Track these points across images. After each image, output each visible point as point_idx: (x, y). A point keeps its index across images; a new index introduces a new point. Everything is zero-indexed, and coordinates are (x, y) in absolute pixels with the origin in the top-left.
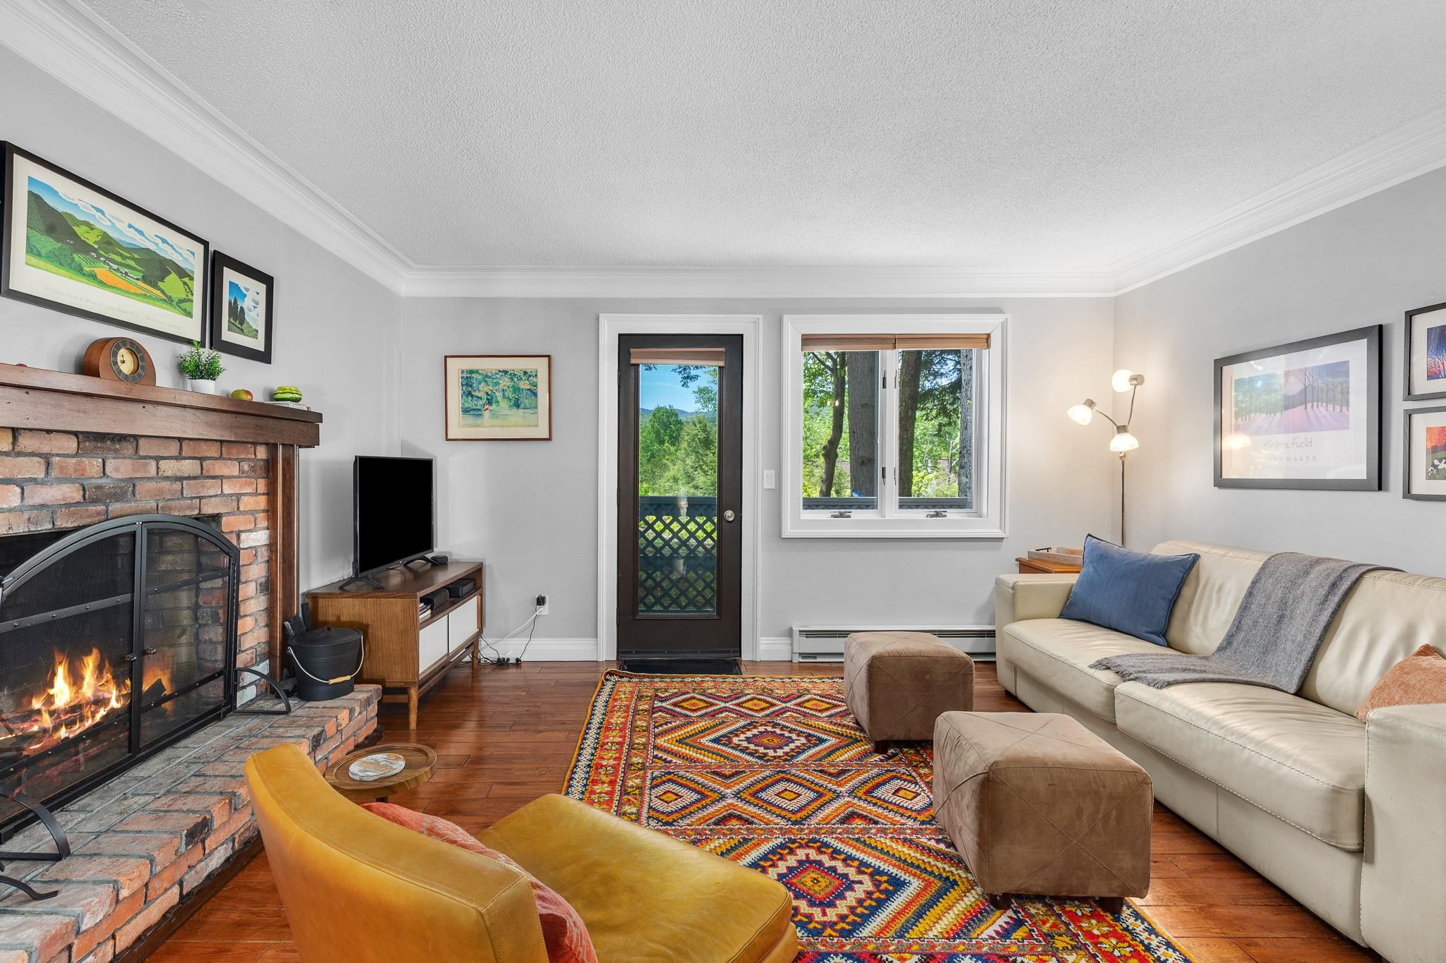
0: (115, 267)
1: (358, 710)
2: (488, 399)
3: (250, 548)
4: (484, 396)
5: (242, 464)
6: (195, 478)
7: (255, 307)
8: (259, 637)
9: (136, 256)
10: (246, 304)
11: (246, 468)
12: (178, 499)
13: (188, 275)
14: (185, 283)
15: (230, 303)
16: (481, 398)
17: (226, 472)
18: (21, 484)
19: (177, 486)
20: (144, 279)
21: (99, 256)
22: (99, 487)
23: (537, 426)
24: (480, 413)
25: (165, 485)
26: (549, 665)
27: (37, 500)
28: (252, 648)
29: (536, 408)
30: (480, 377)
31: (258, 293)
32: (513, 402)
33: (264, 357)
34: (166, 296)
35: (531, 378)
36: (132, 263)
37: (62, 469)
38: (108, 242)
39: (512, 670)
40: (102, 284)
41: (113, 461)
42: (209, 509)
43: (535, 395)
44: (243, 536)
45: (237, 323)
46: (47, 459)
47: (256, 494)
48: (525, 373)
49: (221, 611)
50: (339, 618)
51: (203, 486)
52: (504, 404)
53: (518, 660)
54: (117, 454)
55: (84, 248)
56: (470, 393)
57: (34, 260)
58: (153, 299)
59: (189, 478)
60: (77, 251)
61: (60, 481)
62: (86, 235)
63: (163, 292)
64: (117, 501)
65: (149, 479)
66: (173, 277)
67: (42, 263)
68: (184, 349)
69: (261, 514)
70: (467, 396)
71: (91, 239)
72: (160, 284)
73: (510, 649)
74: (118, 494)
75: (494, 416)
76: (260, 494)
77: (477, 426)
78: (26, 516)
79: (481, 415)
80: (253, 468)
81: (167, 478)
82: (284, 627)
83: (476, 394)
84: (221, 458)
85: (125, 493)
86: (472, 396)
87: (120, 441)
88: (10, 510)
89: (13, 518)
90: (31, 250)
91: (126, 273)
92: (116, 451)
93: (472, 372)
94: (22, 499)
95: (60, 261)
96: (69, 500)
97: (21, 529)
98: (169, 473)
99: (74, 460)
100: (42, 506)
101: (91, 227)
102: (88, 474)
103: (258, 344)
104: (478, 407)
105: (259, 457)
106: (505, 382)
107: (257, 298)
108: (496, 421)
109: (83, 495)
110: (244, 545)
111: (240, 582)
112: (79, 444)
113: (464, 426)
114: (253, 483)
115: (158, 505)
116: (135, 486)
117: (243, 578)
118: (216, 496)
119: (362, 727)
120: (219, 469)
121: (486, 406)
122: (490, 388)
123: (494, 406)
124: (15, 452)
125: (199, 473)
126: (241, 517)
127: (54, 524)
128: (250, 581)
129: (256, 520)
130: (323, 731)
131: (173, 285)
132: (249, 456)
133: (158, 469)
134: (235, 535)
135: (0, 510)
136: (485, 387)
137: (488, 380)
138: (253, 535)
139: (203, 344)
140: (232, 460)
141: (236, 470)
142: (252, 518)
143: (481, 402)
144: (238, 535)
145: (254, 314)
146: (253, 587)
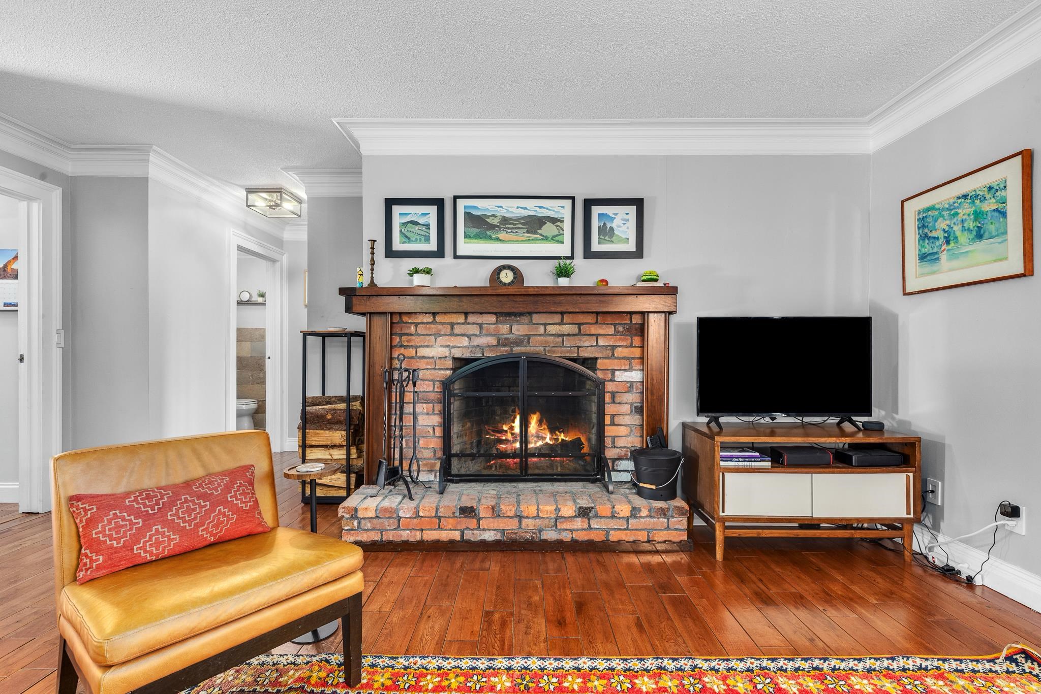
0: (510, 231)
1: (644, 513)
2: (945, 237)
3: (625, 381)
4: (940, 234)
5: (617, 327)
6: (574, 335)
7: (624, 224)
8: (633, 442)
9: (522, 221)
10: (616, 224)
11: (621, 329)
12: (561, 347)
13: (560, 221)
14: (557, 226)
15: (599, 227)
16: (938, 238)
17: (601, 332)
18: (469, 336)
19: (560, 339)
20: (528, 232)
21: (500, 228)
22: (506, 339)
23: (1007, 258)
24: (936, 256)
25: (551, 339)
27: (475, 344)
28: (628, 448)
29: (1005, 233)
30: (937, 213)
31: (627, 214)
32: (974, 233)
33: (638, 253)
34: (543, 236)
35: (998, 194)
36: (520, 226)
37: (487, 330)
38: (505, 220)
40: (503, 241)
41: (516, 326)
42: (584, 354)
43: (1004, 214)
44: (617, 373)
45: (608, 238)
46: (481, 326)
47: (631, 346)
48: (990, 188)
51: (580, 340)
52: (963, 238)
53: (970, 579)
54: (519, 323)
55: (492, 227)
56: (928, 235)
57: (468, 240)
58: (535, 240)
59: (568, 335)
60: (488, 229)
61: (487, 335)
62: (493, 221)
63: (541, 235)
64: (517, 346)
65: (540, 335)
66: (549, 224)
67: (471, 241)
68: (557, 264)
69: (636, 361)
70: (924, 240)
71: (495, 222)
72: (539, 231)
73: (968, 562)
74: (518, 342)
75: (954, 257)
76: (635, 347)
77: (934, 273)
78: (470, 350)
79: (937, 259)
80: (628, 330)
81: (552, 335)
82: (647, 439)
83: (934, 234)
84: (597, 323)
85: (523, 342)
86: (929, 238)
87: (519, 316)
88: (464, 347)
89: (464, 350)
90: (467, 236)
91: (516, 232)
92: (517, 321)
93: (928, 209)
94: (470, 343)
95: (481, 237)
96: (490, 345)
97: (467, 355)
98: (554, 332)
99: (494, 326)
100: (478, 346)
101: (495, 216)
102: (501, 333)
103: (631, 247)
104: (935, 250)
105: (634, 321)
106: (966, 210)
107: (626, 217)
108: (955, 263)
109: (498, 343)
110: (616, 379)
111: (614, 402)
112: (497, 318)
113: (923, 275)
114: (627, 339)
115: (545, 349)
116: (529, 339)
117: (617, 400)
118: (592, 346)
119: (661, 530)
120: (594, 330)
121: (944, 247)
122: (948, 222)
123: (952, 244)
124: (466, 323)
125: (577, 332)
126: (616, 361)
127: (483, 354)
128: (619, 403)
129: (630, 364)
130: (592, 508)
131: (549, 229)
132: (624, 322)
133: (545, 330)
134: (609, 372)
135: (459, 347)
136: (942, 224)
137: (946, 213)
138: (627, 373)
139: (572, 257)
140: (608, 324)
141: (611, 330)
142: (627, 362)
143: (937, 243)
144: (613, 371)
145: (624, 228)
146: (626, 409)
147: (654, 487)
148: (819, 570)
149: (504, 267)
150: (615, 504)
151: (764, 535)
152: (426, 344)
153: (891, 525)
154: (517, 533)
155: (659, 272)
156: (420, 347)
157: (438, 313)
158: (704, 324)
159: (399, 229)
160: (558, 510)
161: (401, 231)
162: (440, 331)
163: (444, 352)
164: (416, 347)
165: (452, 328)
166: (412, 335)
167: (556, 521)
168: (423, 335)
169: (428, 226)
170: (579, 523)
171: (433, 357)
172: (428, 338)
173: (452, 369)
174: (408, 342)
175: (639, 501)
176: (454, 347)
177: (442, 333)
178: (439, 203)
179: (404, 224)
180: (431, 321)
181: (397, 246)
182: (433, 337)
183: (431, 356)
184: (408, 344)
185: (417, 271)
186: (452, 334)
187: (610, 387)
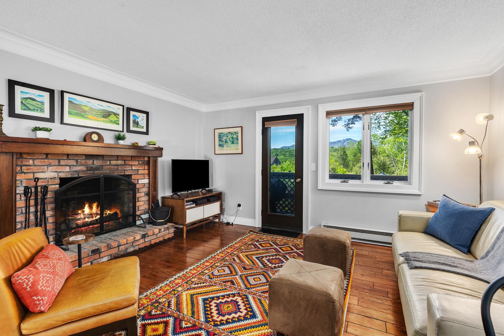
0: (94, 115)
1: (162, 230)
3: (142, 183)
4: (224, 141)
5: (139, 162)
6: (122, 165)
7: (142, 120)
8: (145, 207)
9: (100, 111)
10: (139, 120)
11: (141, 162)
12: (117, 170)
13: (118, 114)
14: (116, 117)
15: (133, 120)
17: (133, 164)
18: (70, 166)
19: (116, 167)
20: (103, 117)
21: (89, 113)
22: (91, 167)
25: (113, 167)
26: (241, 226)
27: (74, 170)
28: (143, 210)
29: (238, 143)
30: (223, 135)
32: (232, 141)
33: (147, 133)
35: (237, 134)
36: (99, 113)
37: (81, 163)
38: (92, 109)
39: (231, 226)
40: (90, 119)
41: (96, 161)
42: (127, 173)
43: (238, 139)
44: (139, 180)
45: (136, 125)
46: (77, 160)
47: (144, 169)
48: (235, 133)
49: (132, 199)
50: (168, 204)
51: (125, 167)
52: (229, 143)
53: (232, 223)
54: (97, 159)
55: (85, 111)
56: (221, 140)
57: (70, 116)
58: (106, 121)
59: (120, 165)
60: (82, 112)
61: (80, 165)
62: (85, 108)
63: (109, 119)
64: (97, 171)
65: (108, 165)
66: (113, 115)
67: (73, 116)
68: (117, 133)
69: (146, 175)
71: (87, 109)
72: (108, 117)
73: (231, 219)
74: (97, 169)
76: (146, 170)
77: (222, 150)
78: (71, 173)
79: (223, 146)
80: (143, 163)
81: (113, 165)
82: (152, 205)
83: (222, 140)
84: (132, 160)
85: (100, 168)
86: (221, 141)
87: (98, 157)
88: (67, 172)
89: (67, 174)
90: (70, 113)
91: (97, 116)
93: (221, 133)
94: (70, 169)
95: (78, 115)
96: (82, 170)
97: (69, 176)
98: (114, 164)
99: (84, 161)
100: (75, 171)
101: (86, 106)
102: (88, 164)
103: (144, 130)
104: (223, 144)
105: (145, 160)
106: (230, 136)
107: (143, 118)
108: (227, 148)
109: (87, 169)
110: (139, 183)
111: (138, 192)
112: (86, 157)
113: (220, 150)
114: (143, 167)
115: (110, 172)
116: (103, 167)
117: (140, 191)
118: (130, 170)
119: (167, 235)
120: (131, 163)
121: (225, 144)
122: (226, 138)
123: (227, 143)
124: (68, 159)
125: (124, 164)
126: (139, 175)
127: (78, 175)
128: (140, 192)
129: (144, 176)
130: (147, 233)
131: (113, 118)
132: (142, 160)
133: (110, 163)
134: (136, 180)
135: (64, 172)
136: (225, 138)
137: (225, 135)
138: (143, 180)
139: (123, 131)
140: (136, 160)
141: (137, 163)
142: (143, 176)
143: (223, 142)
144: (138, 180)
145: (142, 122)
146: (143, 194)
147: (163, 221)
148: (208, 232)
149: (94, 133)
150: (153, 230)
151: (195, 227)
152: (41, 171)
153: (215, 217)
154: (117, 254)
155: (156, 142)
156: (36, 173)
157: (48, 154)
158: (175, 162)
159: (20, 101)
160: (135, 238)
161: (22, 102)
162: (51, 163)
163: (55, 175)
164: (34, 173)
165: (59, 162)
166: (30, 166)
167: (133, 243)
168: (39, 166)
169: (42, 103)
170: (141, 241)
171: (46, 178)
172: (42, 167)
173: (59, 184)
174: (27, 170)
175: (160, 227)
176: (60, 172)
177: (53, 164)
178: (51, 92)
179: (24, 98)
180: (44, 158)
181: (18, 110)
182: (46, 167)
183: (45, 177)
184: (27, 171)
185: (40, 129)
186: (59, 165)
187: (138, 186)
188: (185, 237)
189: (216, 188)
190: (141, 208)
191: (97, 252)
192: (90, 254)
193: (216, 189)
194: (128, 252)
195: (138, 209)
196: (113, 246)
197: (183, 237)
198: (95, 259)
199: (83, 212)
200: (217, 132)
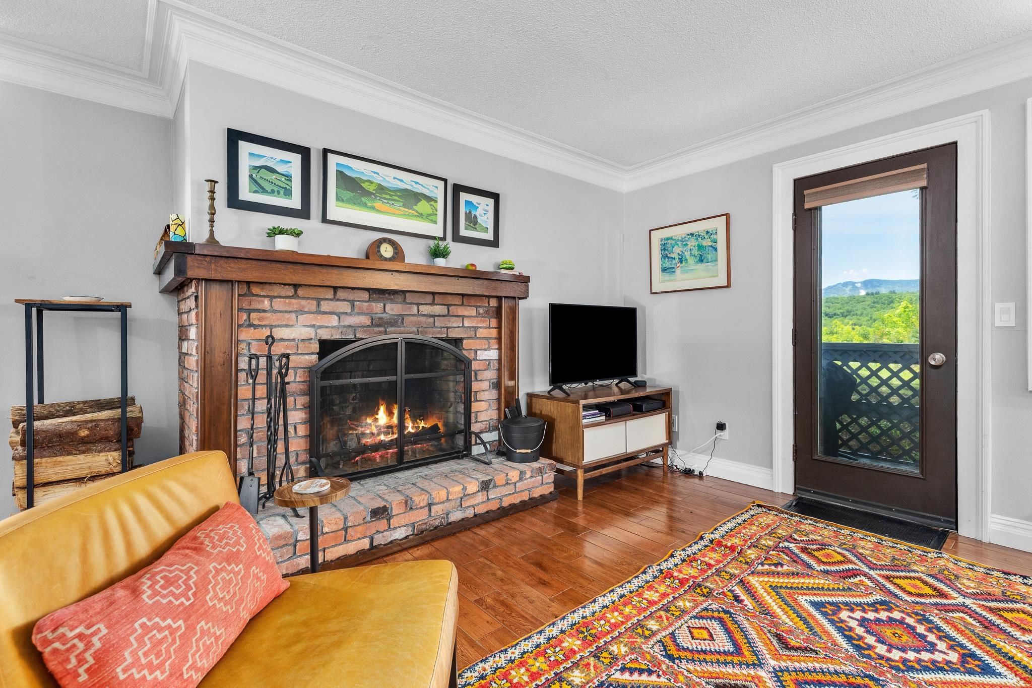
0: (386, 201)
1: (528, 474)
2: (679, 258)
3: (485, 360)
4: (677, 257)
5: (478, 309)
6: (444, 316)
7: (485, 214)
8: (491, 415)
9: (399, 194)
10: (478, 212)
11: (481, 311)
12: (433, 327)
13: (434, 200)
14: (431, 205)
15: (466, 213)
16: (674, 258)
17: (466, 313)
18: (339, 315)
19: (431, 320)
20: (404, 206)
21: (376, 197)
22: (380, 318)
23: (717, 276)
24: (673, 270)
25: (423, 319)
26: (726, 483)
27: (346, 323)
28: (486, 421)
29: (716, 260)
30: (674, 242)
31: (487, 205)
32: (698, 258)
33: (495, 243)
34: (419, 213)
35: (712, 236)
36: (396, 198)
37: (360, 308)
38: (381, 189)
39: (697, 481)
40: (378, 211)
41: (389, 305)
42: (453, 335)
43: (716, 249)
44: (479, 352)
45: (472, 225)
46: (352, 303)
47: (489, 327)
48: (707, 232)
49: (463, 395)
50: (541, 411)
51: (449, 321)
52: (691, 260)
53: (701, 473)
54: (392, 301)
55: (368, 194)
56: (666, 256)
57: (340, 204)
58: (410, 216)
59: (439, 316)
60: (364, 196)
61: (359, 314)
62: (369, 187)
63: (417, 212)
64: (392, 326)
65: (413, 315)
66: (423, 202)
67: (344, 205)
68: (432, 243)
69: (493, 340)
70: (665, 258)
71: (371, 188)
72: (414, 207)
73: (697, 463)
74: (392, 322)
75: (685, 271)
76: (492, 328)
77: (671, 281)
78: (340, 331)
79: (674, 272)
80: (487, 312)
81: (424, 315)
82: (505, 411)
83: (672, 255)
84: (462, 305)
85: (397, 322)
86: (669, 258)
87: (393, 294)
88: (333, 327)
89: (333, 331)
90: (338, 199)
91: (393, 204)
92: (391, 300)
93: (668, 239)
94: (339, 322)
95: (352, 202)
96: (363, 324)
97: (337, 336)
98: (426, 313)
99: (366, 304)
100: (349, 326)
101: (371, 182)
102: (374, 311)
103: (490, 236)
104: (673, 266)
105: (491, 304)
106: (692, 243)
107: (487, 208)
108: (686, 276)
109: (372, 323)
110: (478, 358)
111: (476, 380)
112: (370, 295)
113: (664, 281)
114: (487, 321)
115: (418, 330)
116: (403, 319)
117: (479, 378)
118: (458, 327)
119: (536, 487)
120: (461, 311)
121: (679, 265)
122: (681, 249)
123: (684, 263)
124: (335, 299)
125: (447, 313)
126: (478, 341)
127: (355, 336)
128: (481, 380)
129: (489, 343)
130: (492, 479)
131: (423, 207)
132: (484, 305)
133: (418, 310)
134: (473, 351)
135: (327, 327)
136: (677, 250)
137: (680, 243)
138: (486, 352)
139: (444, 239)
140: (471, 306)
141: (474, 313)
142: (486, 342)
143: (674, 262)
144: (476, 351)
145: (484, 218)
146: (485, 385)
147: (529, 451)
149: (384, 240)
150: (506, 472)
151: (604, 473)
152: (284, 323)
154: (427, 523)
155: (514, 262)
156: (276, 326)
157: (300, 285)
159: (248, 174)
160: (465, 489)
161: (251, 176)
162: (304, 307)
163: (309, 332)
164: (271, 327)
165: (318, 305)
166: (264, 311)
167: (461, 500)
168: (280, 312)
169: (288, 177)
170: (481, 497)
171: (294, 340)
172: (287, 315)
173: (318, 354)
174: (259, 320)
175: (522, 466)
176: (320, 327)
177: (306, 310)
178: (305, 152)
179: (255, 168)
180: (291, 295)
181: (245, 193)
182: (293, 316)
183: (292, 338)
184: (260, 323)
185: (282, 232)
186: (319, 312)
187: (475, 366)
188: (580, 497)
189: (653, 377)
190: (482, 417)
191: (382, 514)
192: (368, 519)
193: (655, 380)
194: (450, 521)
195: (476, 418)
196: (416, 505)
197: (576, 497)
198: (378, 532)
199: (376, 420)
200: (657, 236)
